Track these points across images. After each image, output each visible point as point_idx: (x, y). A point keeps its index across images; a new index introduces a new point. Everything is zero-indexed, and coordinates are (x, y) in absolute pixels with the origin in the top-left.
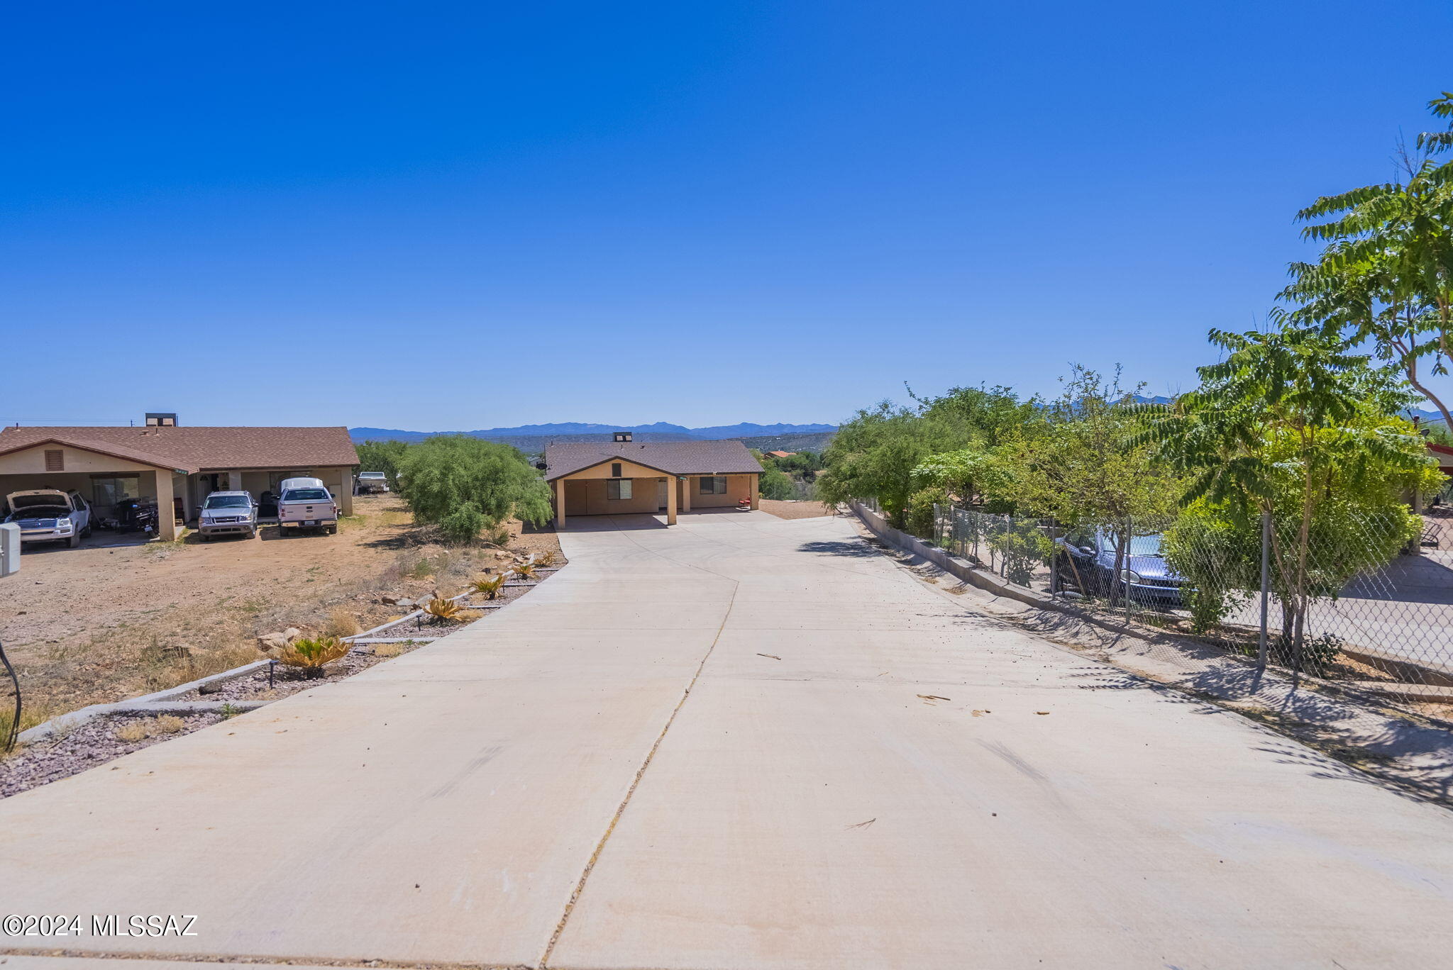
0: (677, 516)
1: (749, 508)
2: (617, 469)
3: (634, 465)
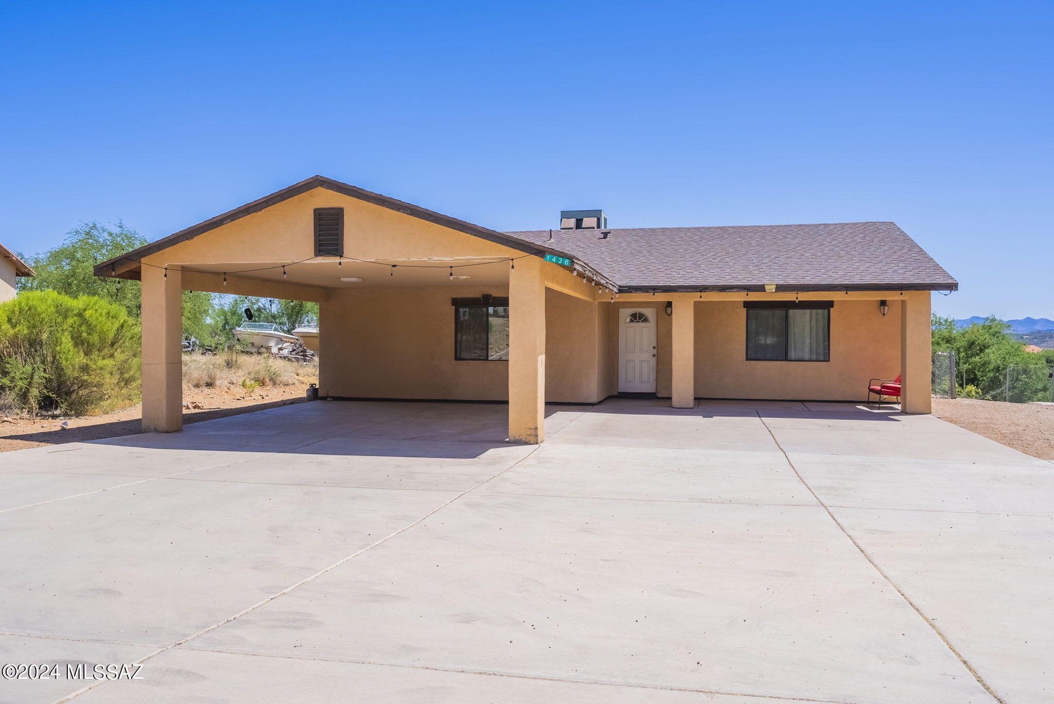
1: (899, 407)
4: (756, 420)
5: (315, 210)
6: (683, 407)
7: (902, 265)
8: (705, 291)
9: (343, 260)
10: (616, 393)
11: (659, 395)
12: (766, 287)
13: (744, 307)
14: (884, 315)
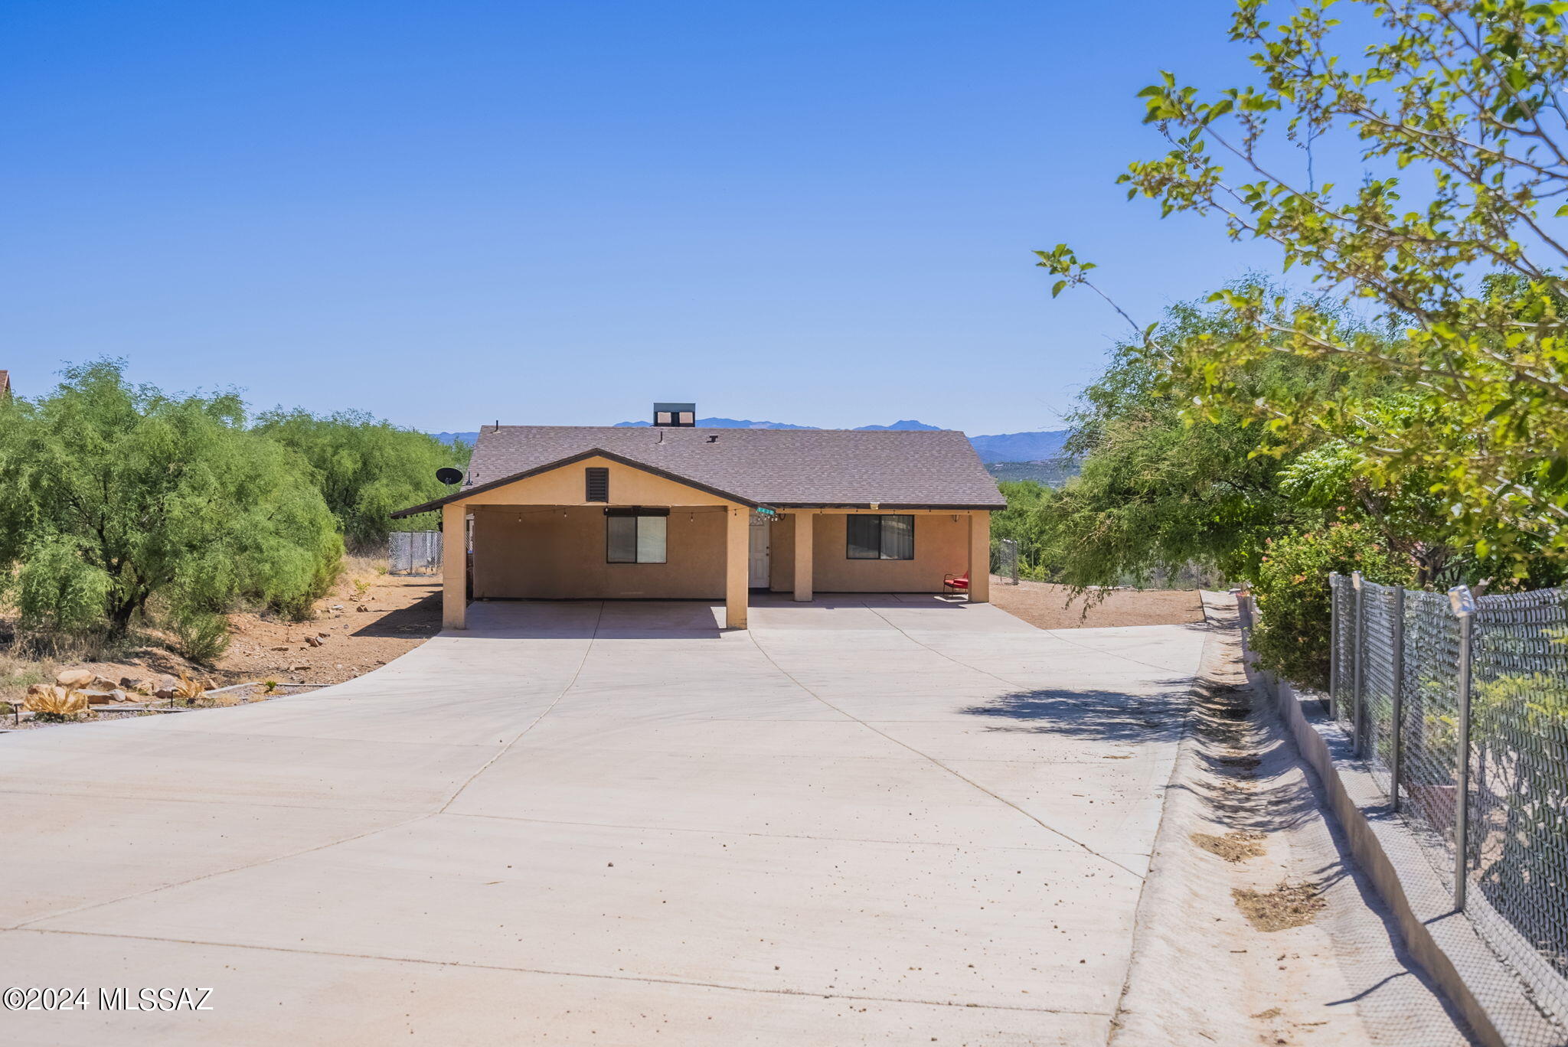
0: (749, 609)
1: (966, 597)
2: (597, 483)
3: (641, 473)
4: (866, 610)
5: (587, 469)
6: (804, 600)
7: (969, 484)
8: (822, 508)
11: (772, 590)
12: (871, 505)
13: (847, 518)
14: (956, 527)
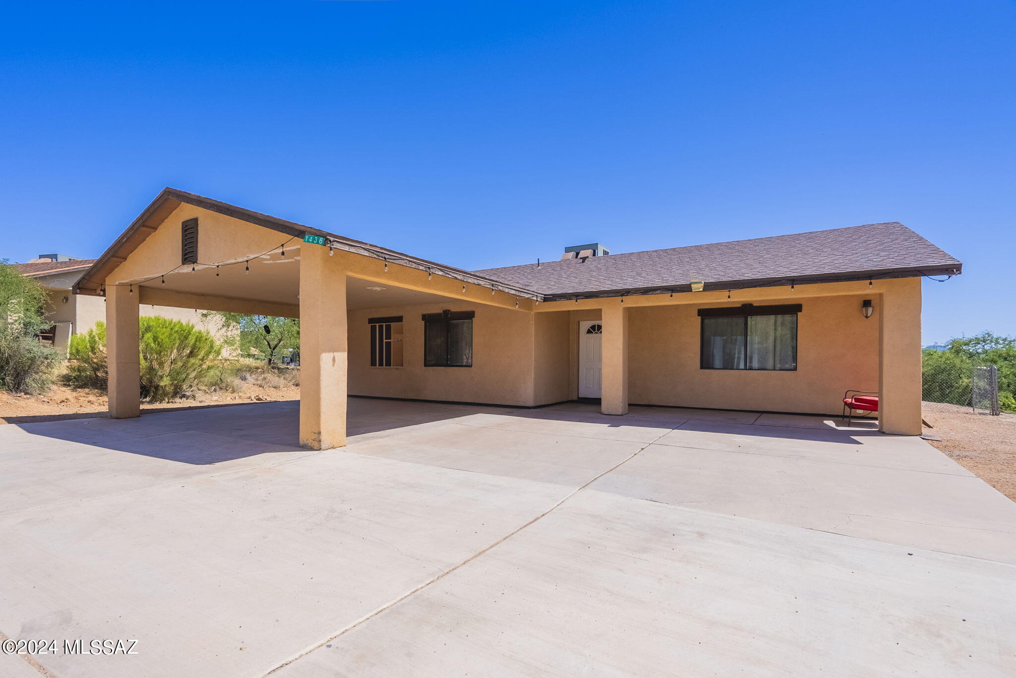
5: (183, 223)
6: (612, 414)
8: (628, 295)
9: (198, 267)
10: (575, 398)
12: (692, 286)
13: (699, 316)
14: (867, 317)
